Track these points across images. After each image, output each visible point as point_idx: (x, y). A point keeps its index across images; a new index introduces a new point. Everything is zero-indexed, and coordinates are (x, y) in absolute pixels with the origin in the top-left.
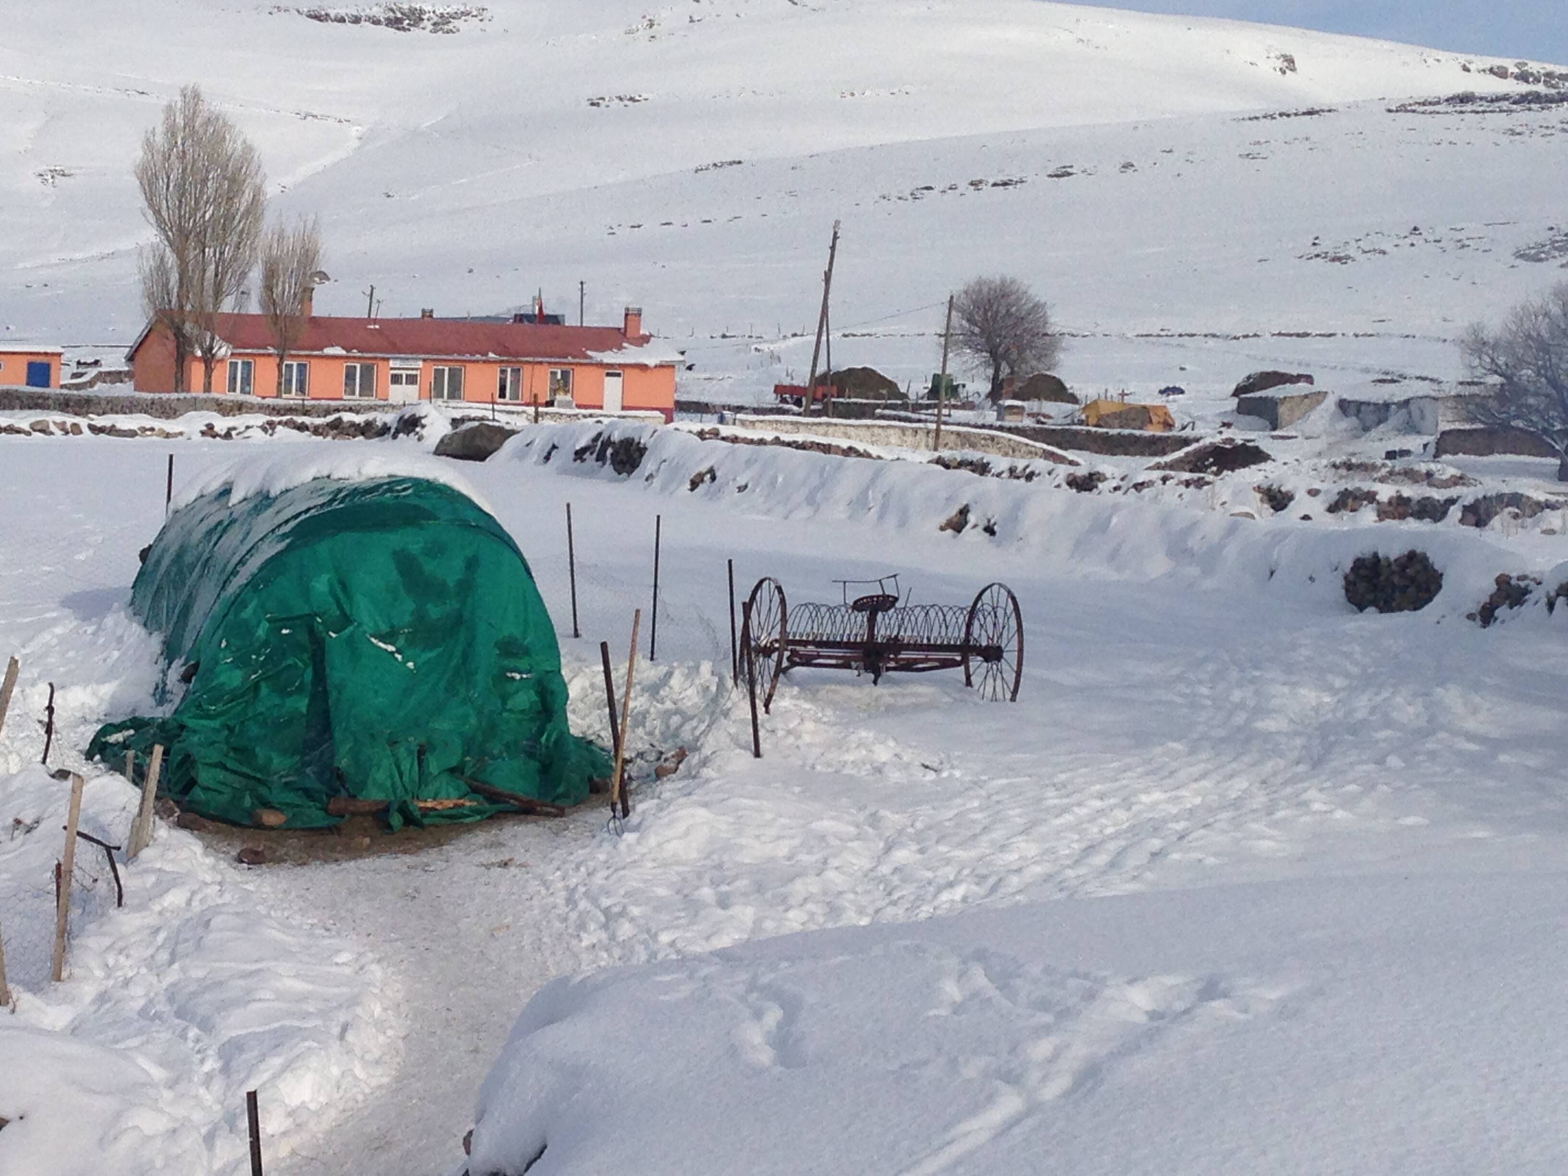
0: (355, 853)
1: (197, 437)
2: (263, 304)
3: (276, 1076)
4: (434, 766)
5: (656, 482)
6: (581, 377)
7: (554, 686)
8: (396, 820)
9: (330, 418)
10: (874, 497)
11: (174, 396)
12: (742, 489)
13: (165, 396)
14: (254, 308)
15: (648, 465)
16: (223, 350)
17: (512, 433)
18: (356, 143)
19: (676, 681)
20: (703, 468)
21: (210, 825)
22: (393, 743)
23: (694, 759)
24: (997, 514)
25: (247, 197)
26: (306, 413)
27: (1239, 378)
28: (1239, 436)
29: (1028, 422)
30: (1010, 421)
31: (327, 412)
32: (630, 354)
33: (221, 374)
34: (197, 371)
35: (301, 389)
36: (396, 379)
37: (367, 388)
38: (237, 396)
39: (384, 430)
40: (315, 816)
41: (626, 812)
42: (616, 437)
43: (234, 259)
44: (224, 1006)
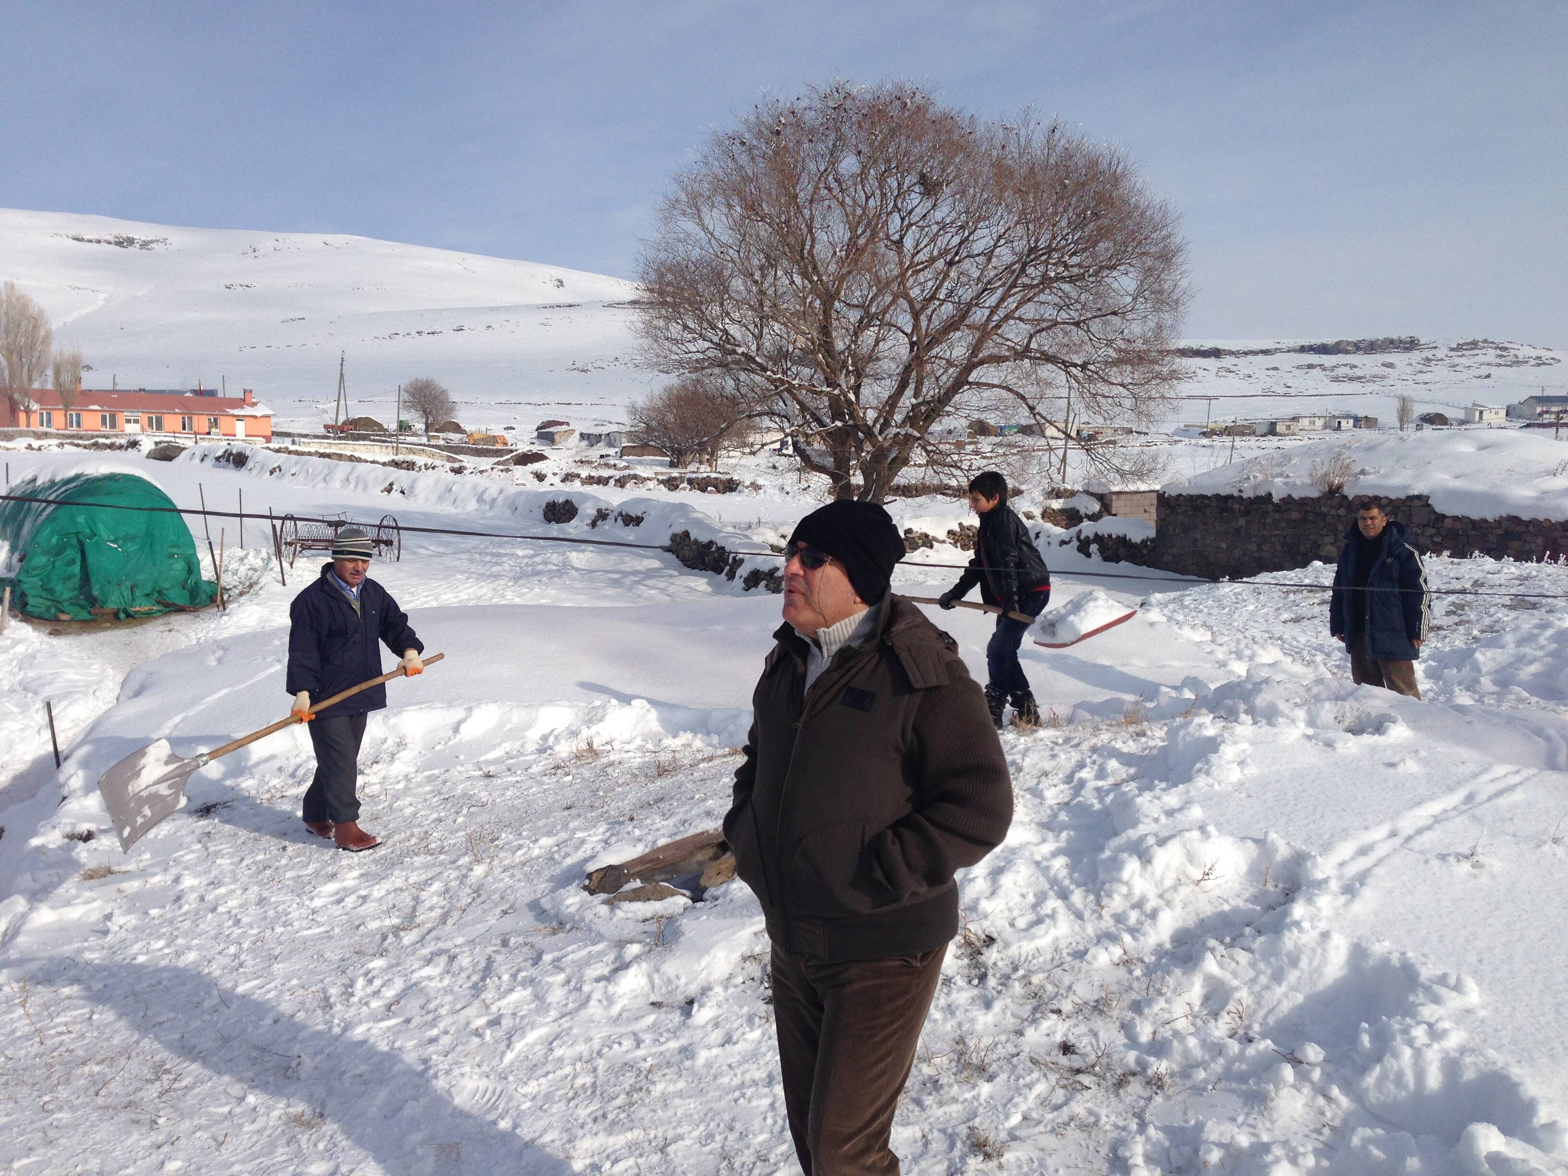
0: (105, 629)
1: (24, 450)
2: (54, 385)
3: (66, 707)
4: (138, 593)
5: (254, 472)
6: (223, 421)
7: (195, 560)
8: (122, 616)
9: (92, 441)
10: (353, 479)
11: (11, 429)
12: (293, 475)
13: (6, 429)
14: (50, 386)
15: (250, 464)
16: (35, 407)
17: (184, 449)
18: (103, 302)
19: (250, 557)
20: (275, 465)
21: (37, 621)
22: (119, 584)
23: (256, 588)
24: (405, 486)
25: (42, 333)
26: (81, 438)
27: (538, 423)
28: (535, 448)
29: (441, 443)
30: (433, 442)
31: (92, 437)
32: (248, 411)
33: (35, 418)
34: (22, 417)
35: (79, 425)
36: (128, 421)
37: (113, 425)
38: (45, 429)
39: (121, 447)
40: (84, 615)
41: (225, 609)
42: (234, 451)
43: (37, 364)
44: (43, 685)
